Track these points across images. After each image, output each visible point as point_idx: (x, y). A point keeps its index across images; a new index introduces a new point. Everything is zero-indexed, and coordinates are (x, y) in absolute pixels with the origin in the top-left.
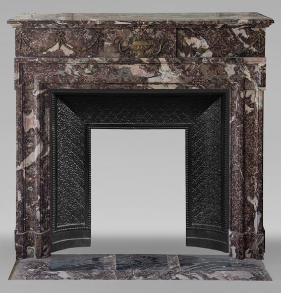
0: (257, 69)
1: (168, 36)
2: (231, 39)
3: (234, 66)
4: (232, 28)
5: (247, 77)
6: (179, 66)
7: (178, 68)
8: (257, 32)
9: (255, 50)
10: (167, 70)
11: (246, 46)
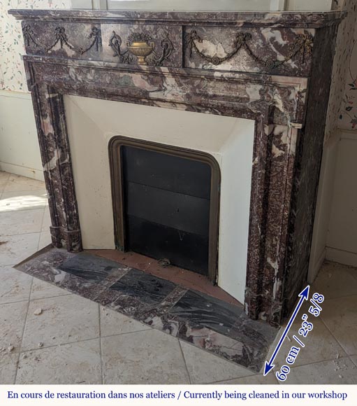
0: (292, 96)
1: (172, 37)
2: (258, 46)
3: (259, 87)
4: (261, 28)
5: (277, 106)
6: (187, 81)
7: (185, 83)
8: (299, 36)
9: (293, 65)
10: (173, 84)
11: (281, 58)
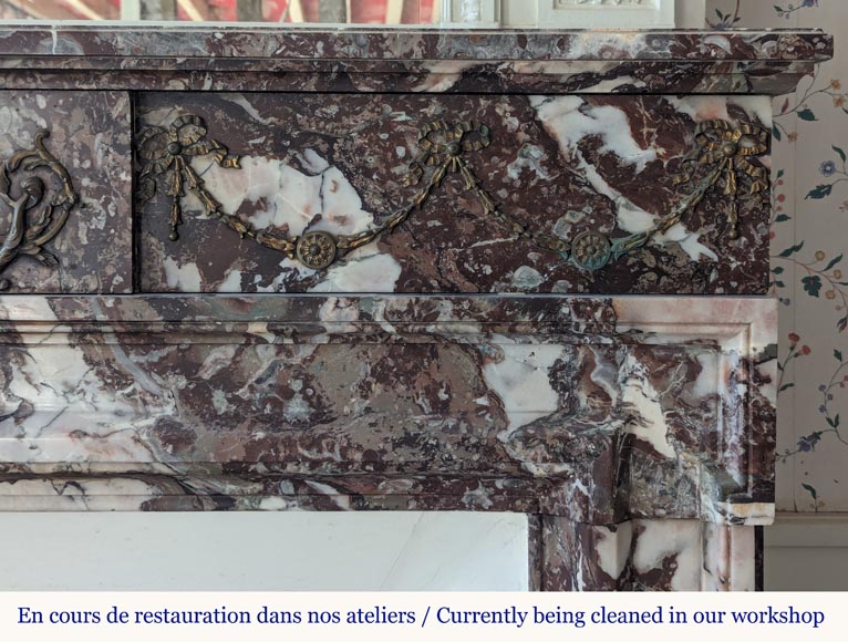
0: (712, 380)
1: (68, 145)
2: (526, 174)
3: (549, 353)
4: (536, 100)
5: (640, 432)
6: (155, 356)
7: (149, 368)
8: (714, 128)
9: (695, 249)
10: (74, 378)
11: (636, 220)
